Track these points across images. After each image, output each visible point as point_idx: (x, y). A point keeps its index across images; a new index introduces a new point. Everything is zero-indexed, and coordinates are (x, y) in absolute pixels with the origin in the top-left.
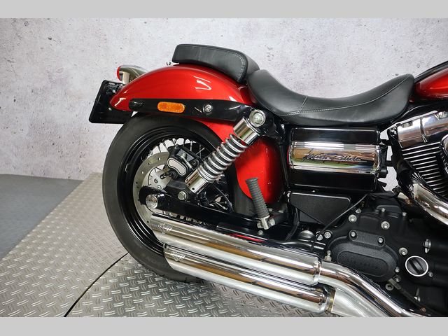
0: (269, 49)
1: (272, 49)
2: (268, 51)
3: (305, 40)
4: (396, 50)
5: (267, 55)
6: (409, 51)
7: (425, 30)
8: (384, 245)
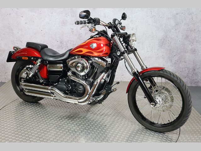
1: (73, 29)
5: (71, 31)
8: (65, 84)
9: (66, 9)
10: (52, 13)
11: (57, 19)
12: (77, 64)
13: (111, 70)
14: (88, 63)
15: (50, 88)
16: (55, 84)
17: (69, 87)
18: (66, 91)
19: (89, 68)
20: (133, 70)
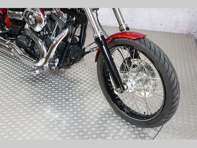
8: (26, 39)
12: (29, 15)
13: (75, 27)
14: (44, 15)
15: (8, 42)
16: (18, 37)
17: (29, 43)
18: (28, 48)
19: (45, 21)
20: (96, 34)
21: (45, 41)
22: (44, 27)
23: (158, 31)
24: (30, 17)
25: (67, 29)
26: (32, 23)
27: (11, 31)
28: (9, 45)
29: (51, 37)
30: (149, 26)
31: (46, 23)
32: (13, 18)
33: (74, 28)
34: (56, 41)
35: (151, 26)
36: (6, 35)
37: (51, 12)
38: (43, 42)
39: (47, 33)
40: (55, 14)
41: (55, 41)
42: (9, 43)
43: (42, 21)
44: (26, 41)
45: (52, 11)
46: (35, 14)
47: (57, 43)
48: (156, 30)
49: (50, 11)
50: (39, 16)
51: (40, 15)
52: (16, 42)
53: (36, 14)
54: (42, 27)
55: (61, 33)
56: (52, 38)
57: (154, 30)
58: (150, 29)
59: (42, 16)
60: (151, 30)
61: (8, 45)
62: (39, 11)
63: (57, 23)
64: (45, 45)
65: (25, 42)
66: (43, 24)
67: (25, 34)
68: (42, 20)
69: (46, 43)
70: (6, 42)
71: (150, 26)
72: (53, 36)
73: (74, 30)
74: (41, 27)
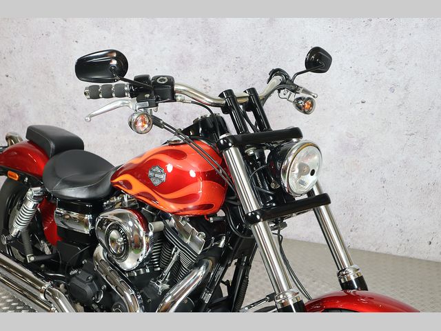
0: (205, 81)
1: (208, 80)
2: (204, 83)
3: (242, 68)
4: (357, 73)
5: (204, 87)
6: (376, 72)
7: (393, 46)
8: (91, 281)
9: (190, 19)
10: (152, 33)
11: (165, 48)
12: (111, 229)
13: (222, 264)
14: (147, 230)
15: (47, 286)
16: (72, 273)
17: (98, 294)
18: (93, 305)
19: (148, 244)
20: (281, 296)
21: (142, 294)
22: (144, 260)
23: (422, 258)
24: (114, 234)
25: (202, 268)
26: (116, 250)
27: (55, 256)
28: (48, 294)
29: (158, 283)
30: (398, 246)
31: (150, 249)
32: (66, 228)
33: (222, 269)
34: (173, 298)
35: (403, 245)
36: (43, 266)
37: (165, 223)
38: (137, 297)
39: (148, 271)
40: (173, 228)
41: (170, 297)
42: (49, 289)
43: (143, 244)
44: (92, 286)
45: (167, 221)
46: (124, 227)
47: (174, 303)
48: (416, 257)
49: (162, 220)
50: (135, 233)
51: (138, 231)
52: (65, 287)
53: (128, 228)
54: (141, 259)
55: (186, 276)
56: (160, 287)
57: (411, 256)
58: (400, 253)
59: (142, 232)
60: (404, 255)
61: (44, 293)
62: (136, 221)
63: (176, 251)
64: (141, 305)
65: (88, 289)
66: (144, 253)
67: (90, 270)
68: (141, 241)
69: (144, 298)
70: (41, 285)
71: (401, 245)
72: (162, 282)
73: (220, 273)
74: (138, 260)
